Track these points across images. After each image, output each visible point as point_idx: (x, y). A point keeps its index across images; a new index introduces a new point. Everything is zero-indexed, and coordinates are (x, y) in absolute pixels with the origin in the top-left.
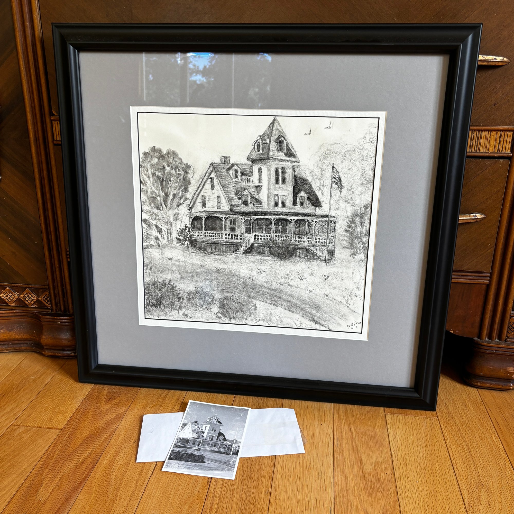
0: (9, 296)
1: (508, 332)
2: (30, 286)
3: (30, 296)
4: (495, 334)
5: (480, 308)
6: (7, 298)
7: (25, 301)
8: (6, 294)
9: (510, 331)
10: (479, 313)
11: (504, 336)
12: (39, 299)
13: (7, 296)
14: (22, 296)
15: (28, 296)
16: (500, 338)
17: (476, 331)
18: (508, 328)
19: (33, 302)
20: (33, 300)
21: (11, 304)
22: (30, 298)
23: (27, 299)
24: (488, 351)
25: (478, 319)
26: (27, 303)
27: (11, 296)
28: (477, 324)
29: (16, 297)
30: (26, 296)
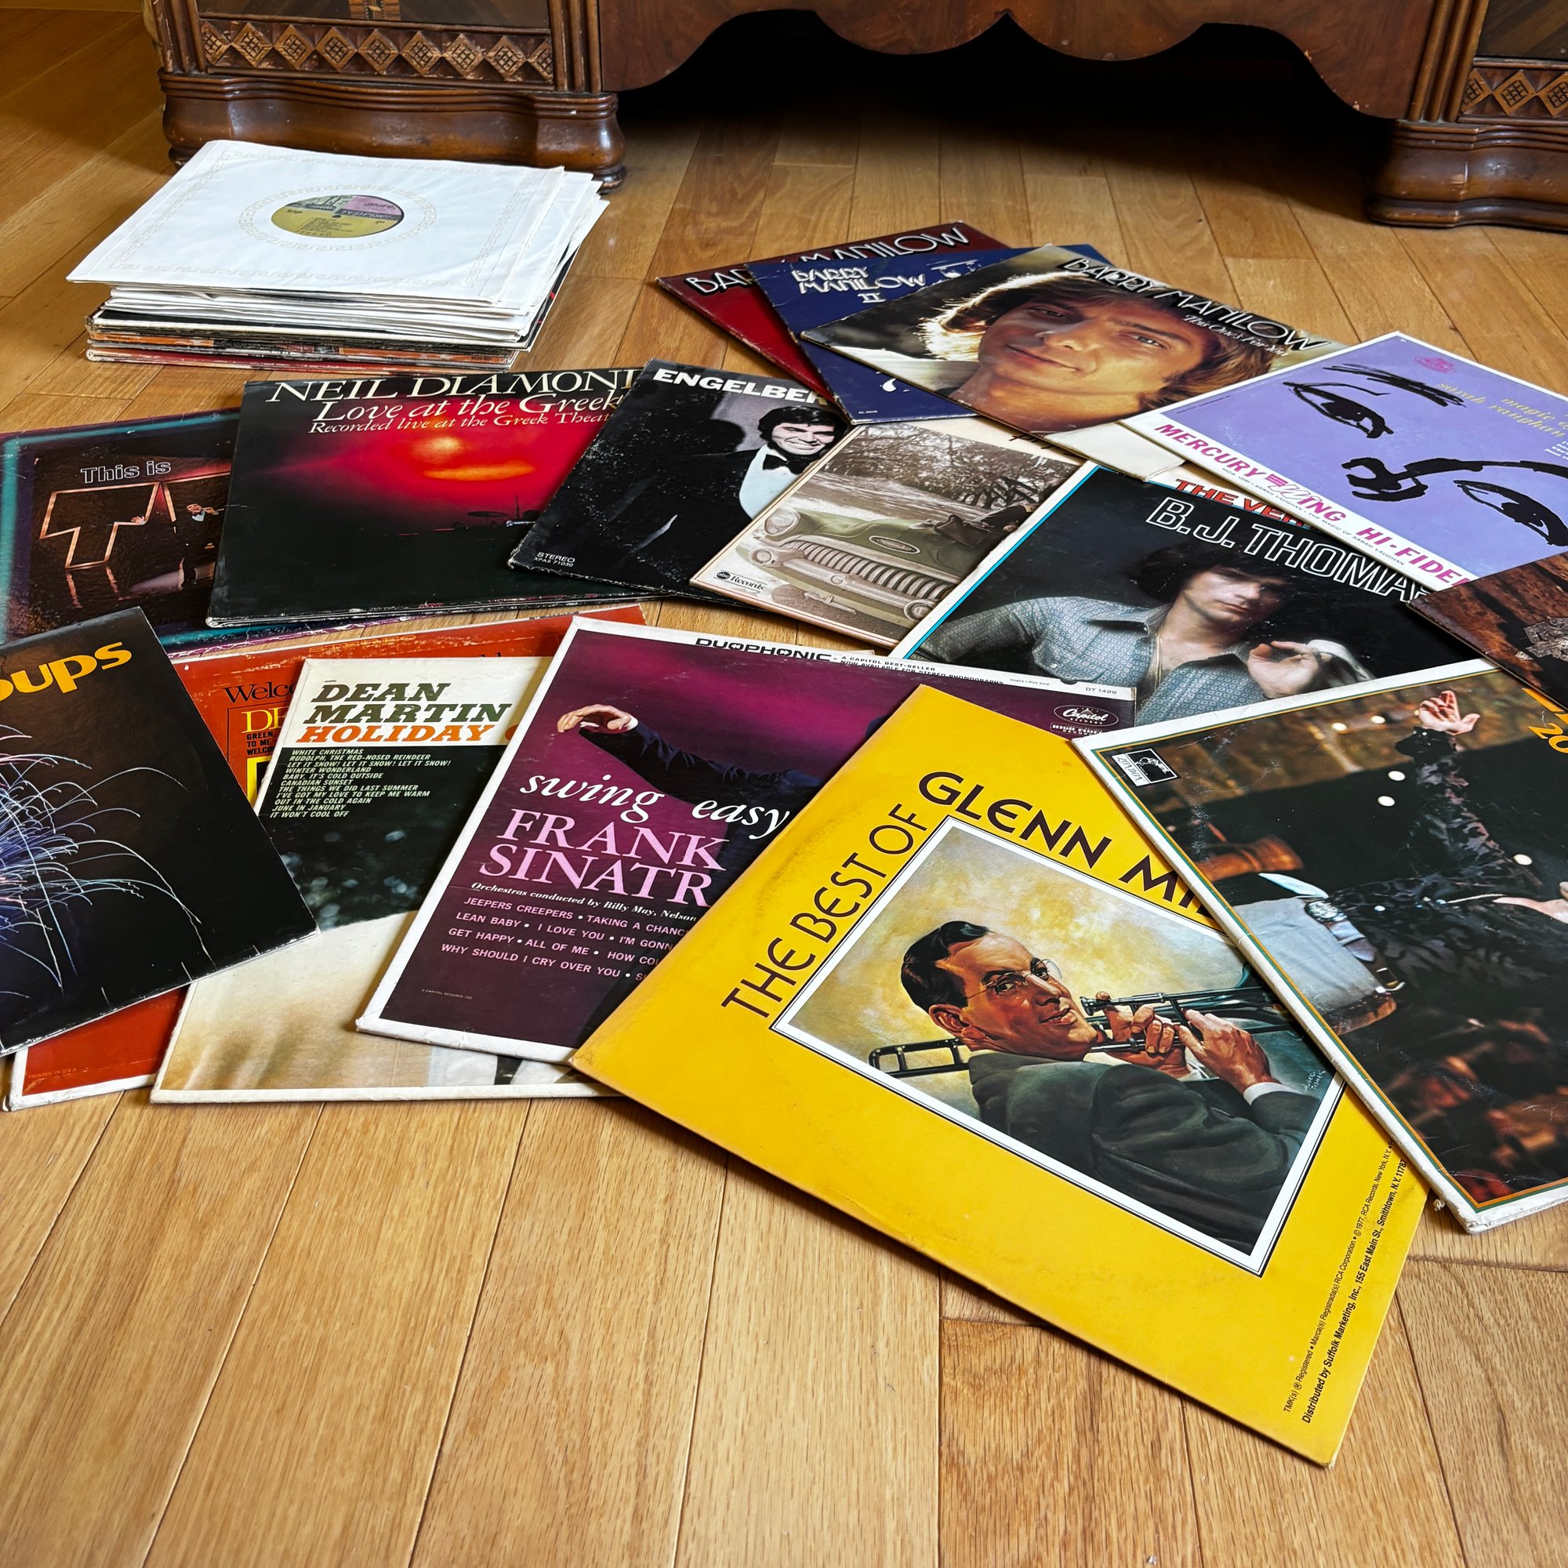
0: (463, 56)
1: (1463, 101)
2: (511, 30)
3: (510, 54)
4: (1438, 108)
5: (1417, 52)
6: (460, 60)
7: (498, 67)
8: (458, 51)
9: (1467, 100)
10: (1414, 63)
11: (1455, 112)
12: (530, 60)
13: (459, 56)
14: (492, 54)
15: (505, 54)
16: (1446, 118)
17: (1404, 103)
18: (1465, 92)
19: (514, 69)
20: (514, 63)
21: (468, 74)
22: (510, 59)
23: (502, 62)
24: (1420, 143)
25: (1410, 76)
26: (502, 71)
27: (467, 56)
28: (1407, 89)
29: (480, 58)
30: (501, 54)
